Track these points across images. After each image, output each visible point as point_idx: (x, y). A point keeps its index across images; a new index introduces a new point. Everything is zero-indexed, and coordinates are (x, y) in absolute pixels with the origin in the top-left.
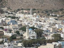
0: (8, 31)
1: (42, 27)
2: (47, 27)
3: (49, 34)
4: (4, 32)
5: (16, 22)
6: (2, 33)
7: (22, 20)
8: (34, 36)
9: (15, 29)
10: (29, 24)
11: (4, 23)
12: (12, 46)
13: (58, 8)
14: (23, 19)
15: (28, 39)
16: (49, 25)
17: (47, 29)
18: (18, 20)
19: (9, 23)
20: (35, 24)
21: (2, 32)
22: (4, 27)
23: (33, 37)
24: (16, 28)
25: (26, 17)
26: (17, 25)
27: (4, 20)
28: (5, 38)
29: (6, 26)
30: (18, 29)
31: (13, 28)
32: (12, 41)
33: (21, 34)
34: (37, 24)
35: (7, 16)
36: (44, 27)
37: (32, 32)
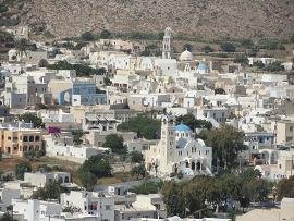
0: (64, 135)
1: (232, 116)
2: (257, 120)
3: (270, 151)
4: (49, 139)
5: (98, 91)
6: (39, 143)
7: (126, 85)
8: (199, 164)
9: (101, 126)
10: (164, 105)
11: (42, 96)
12: (108, 207)
13: (280, 31)
14: (130, 78)
15: (172, 175)
16: (265, 106)
17: (259, 128)
18: (108, 82)
19: (67, 95)
20: (196, 104)
21: (37, 138)
22: (45, 115)
23: (193, 168)
24: (105, 122)
25: (144, 68)
26: (106, 108)
27: (38, 81)
28: (57, 169)
29: (52, 112)
30: (115, 126)
31: (87, 121)
32: (95, 183)
33: (130, 150)
34: (205, 101)
35: (51, 63)
36: (242, 120)
37: (190, 141)
